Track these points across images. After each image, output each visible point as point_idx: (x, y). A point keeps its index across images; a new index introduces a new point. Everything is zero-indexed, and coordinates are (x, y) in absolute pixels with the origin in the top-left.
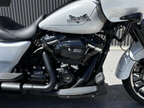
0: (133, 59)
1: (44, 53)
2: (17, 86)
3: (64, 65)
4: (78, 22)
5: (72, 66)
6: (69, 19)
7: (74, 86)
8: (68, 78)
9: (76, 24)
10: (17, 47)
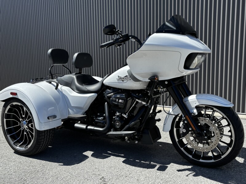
0: (172, 113)
1: (106, 103)
2: (84, 126)
3: (118, 114)
4: (123, 81)
5: (123, 115)
6: (118, 78)
7: (123, 130)
8: (118, 124)
9: (122, 82)
10: (87, 97)
